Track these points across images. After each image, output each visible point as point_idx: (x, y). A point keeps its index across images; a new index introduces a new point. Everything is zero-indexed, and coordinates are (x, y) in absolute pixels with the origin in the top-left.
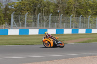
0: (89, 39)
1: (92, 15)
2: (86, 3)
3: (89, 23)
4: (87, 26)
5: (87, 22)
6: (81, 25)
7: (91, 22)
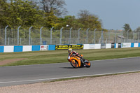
0: (19, 60)
1: (22, 26)
2: (14, 8)
3: (18, 36)
4: (16, 41)
5: (16, 35)
6: (7, 40)
7: (21, 35)
